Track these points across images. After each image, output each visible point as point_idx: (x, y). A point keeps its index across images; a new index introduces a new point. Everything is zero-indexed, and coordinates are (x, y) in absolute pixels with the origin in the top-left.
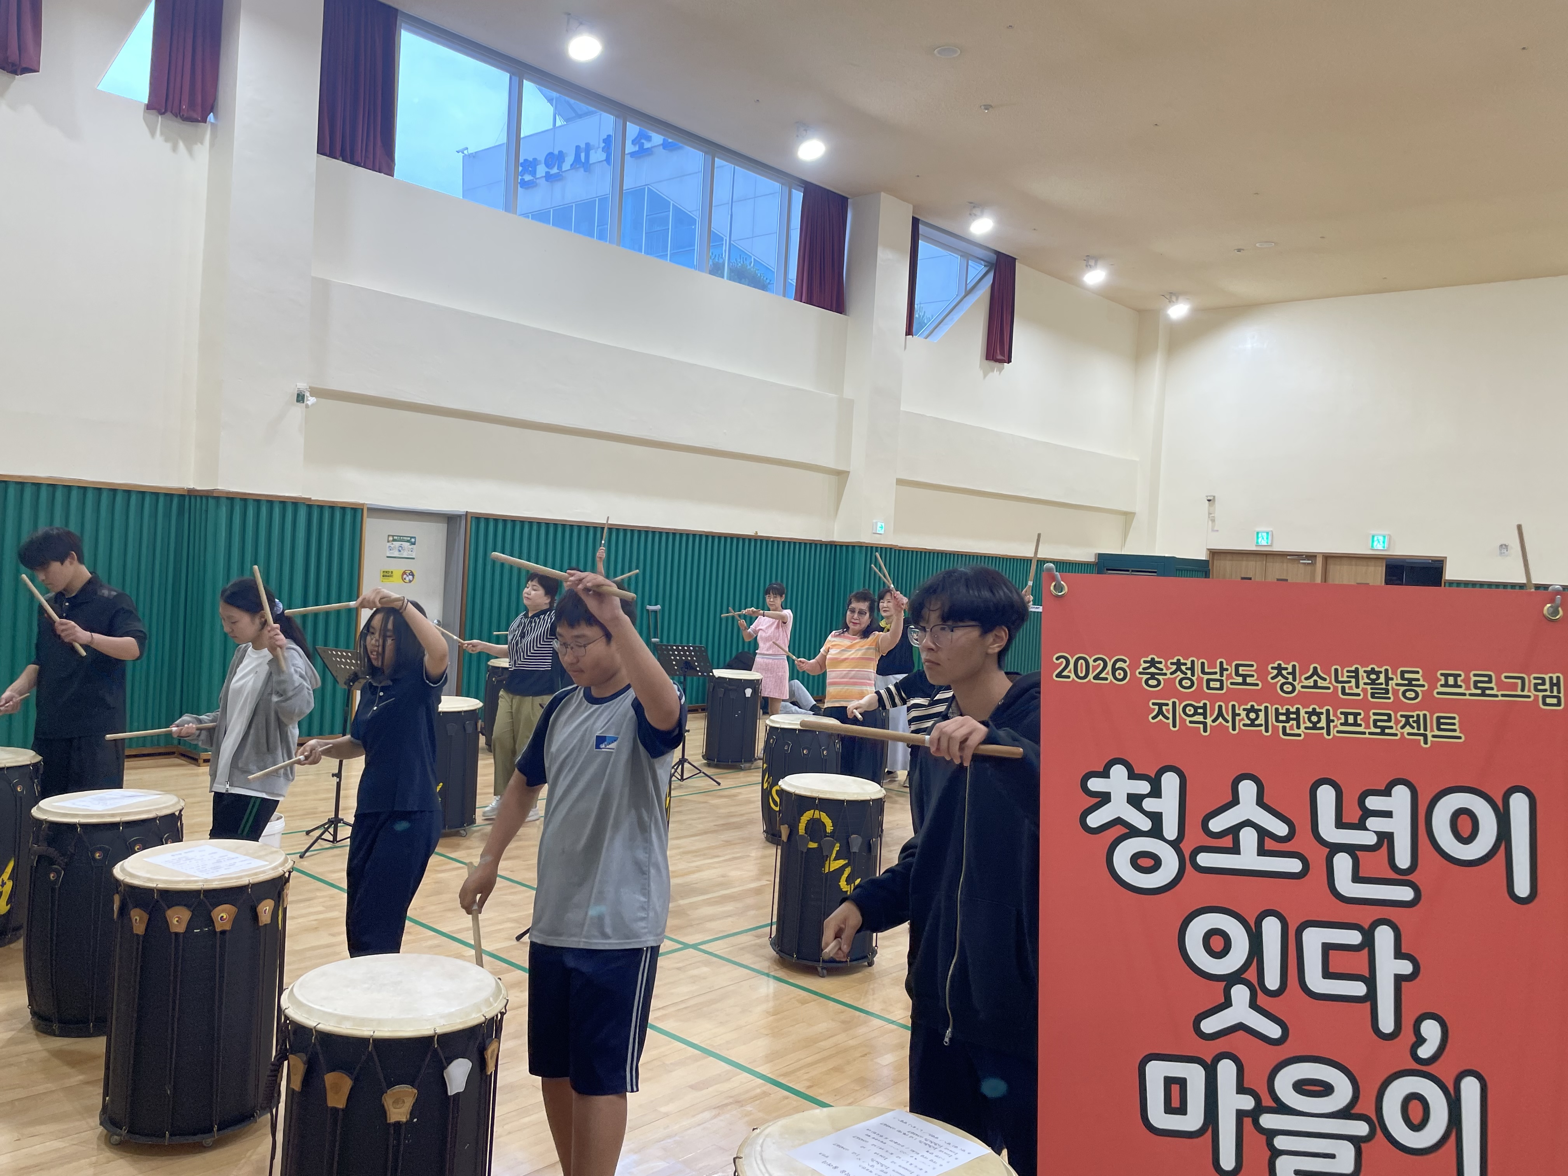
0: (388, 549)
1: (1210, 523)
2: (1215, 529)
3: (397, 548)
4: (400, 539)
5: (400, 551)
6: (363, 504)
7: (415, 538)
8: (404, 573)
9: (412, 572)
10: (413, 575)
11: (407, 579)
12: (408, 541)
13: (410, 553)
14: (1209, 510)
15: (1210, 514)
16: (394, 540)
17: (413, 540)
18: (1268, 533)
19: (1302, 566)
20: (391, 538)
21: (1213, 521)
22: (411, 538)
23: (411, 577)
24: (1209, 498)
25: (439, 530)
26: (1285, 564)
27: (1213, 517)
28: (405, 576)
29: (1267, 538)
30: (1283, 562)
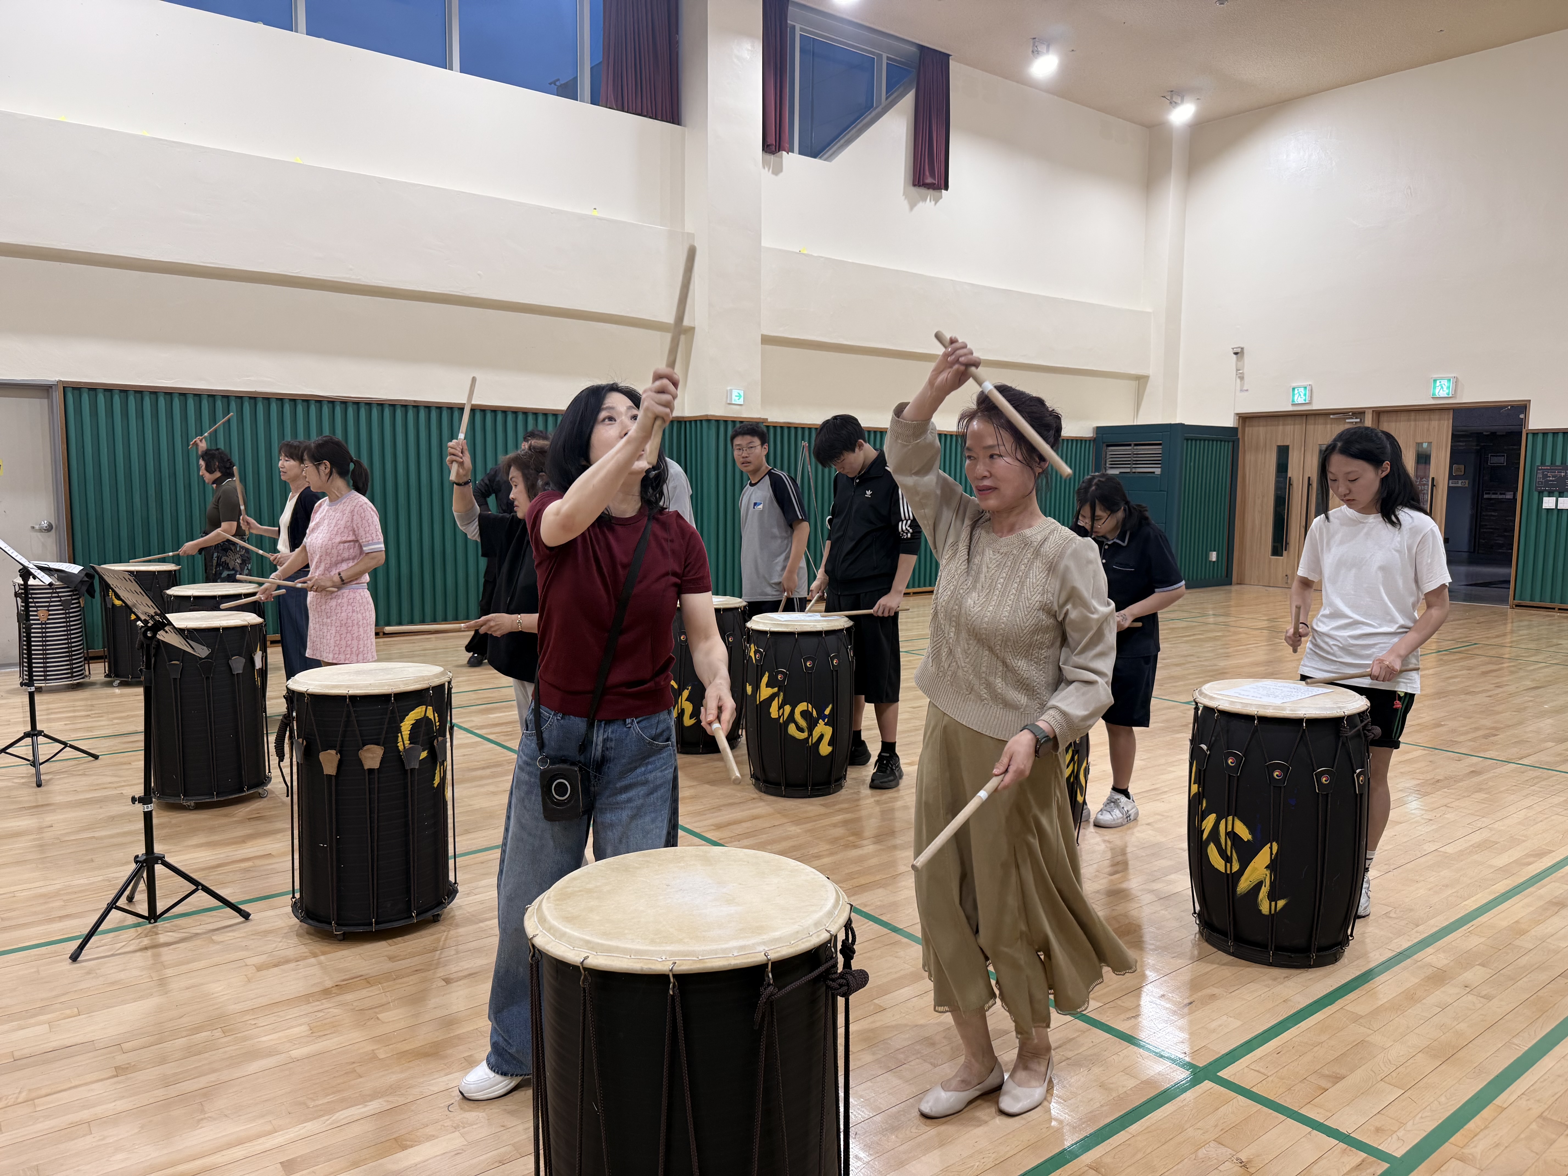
1: (1238, 380)
2: (1245, 388)
14: (1237, 364)
15: (1237, 370)
18: (1305, 388)
21: (1242, 378)
24: (1236, 350)
25: (49, 407)
26: (1329, 426)
27: (1242, 373)
29: (1305, 395)
30: (1326, 424)
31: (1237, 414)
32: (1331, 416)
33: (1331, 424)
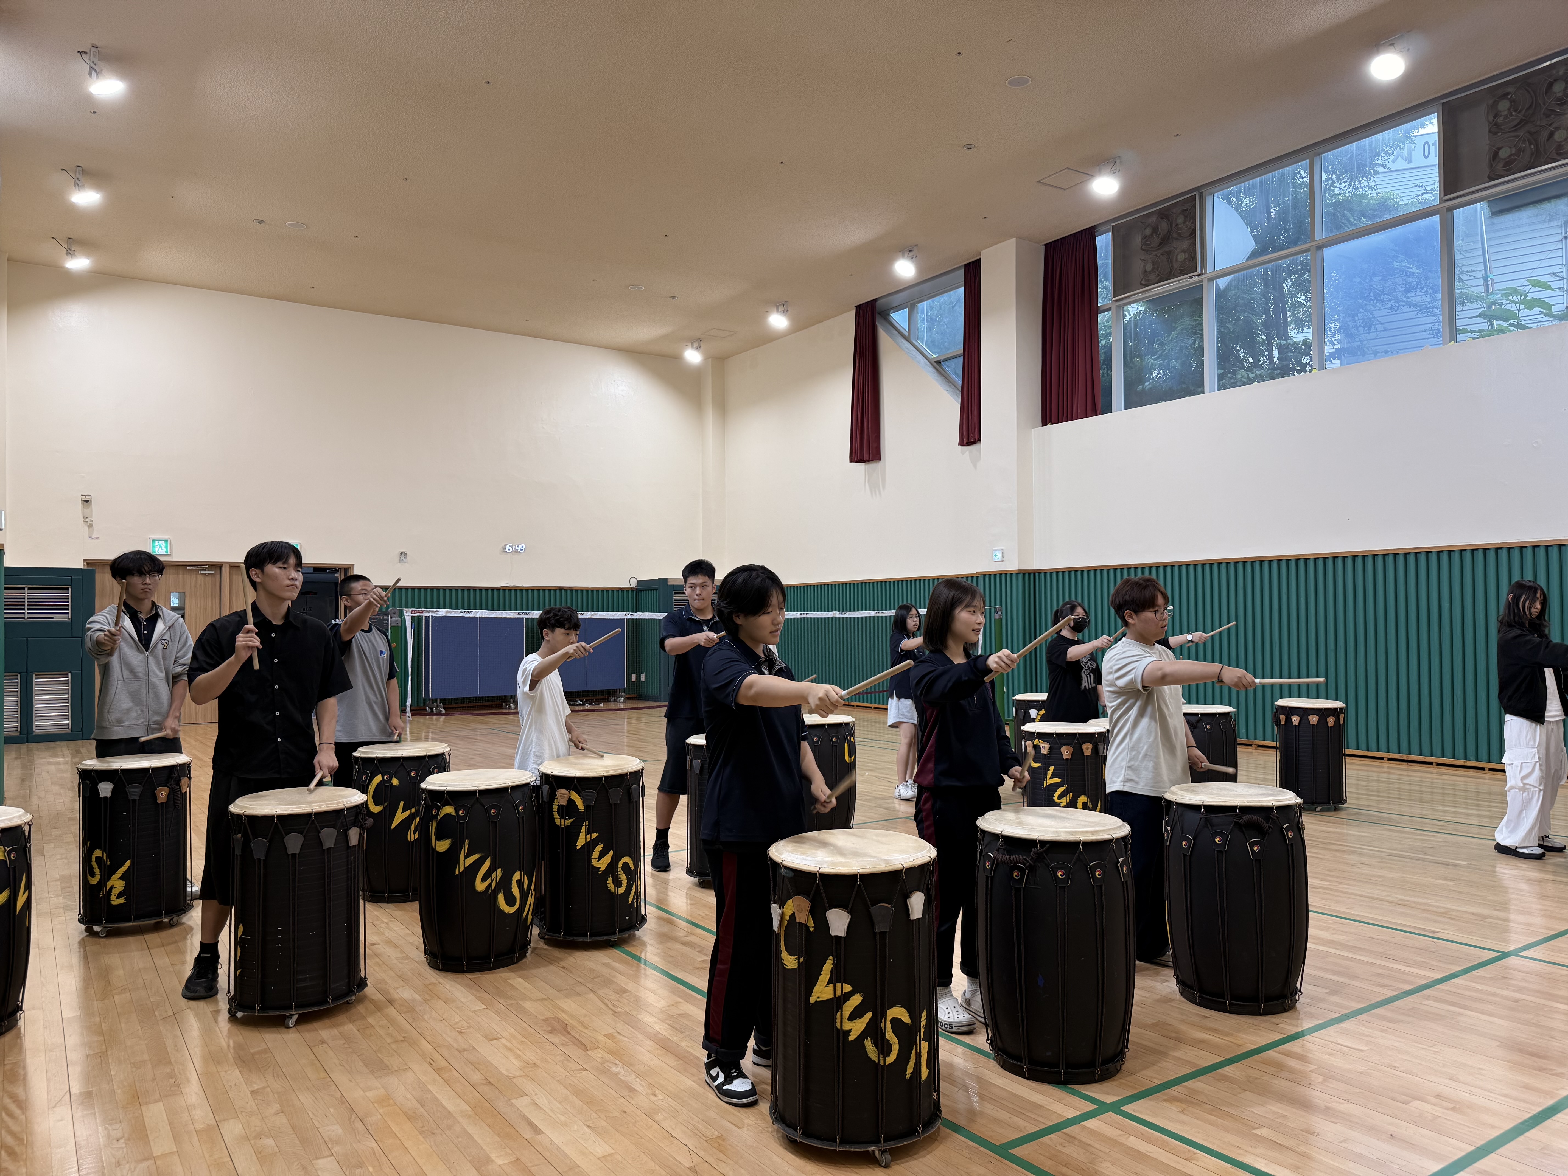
1: (86, 528)
2: (94, 535)
14: (83, 512)
15: (85, 518)
18: (166, 541)
19: (200, 578)
21: (90, 526)
24: (84, 498)
26: (181, 576)
27: (92, 521)
29: (166, 547)
30: (178, 574)
31: (84, 560)
32: (188, 568)
33: (183, 574)
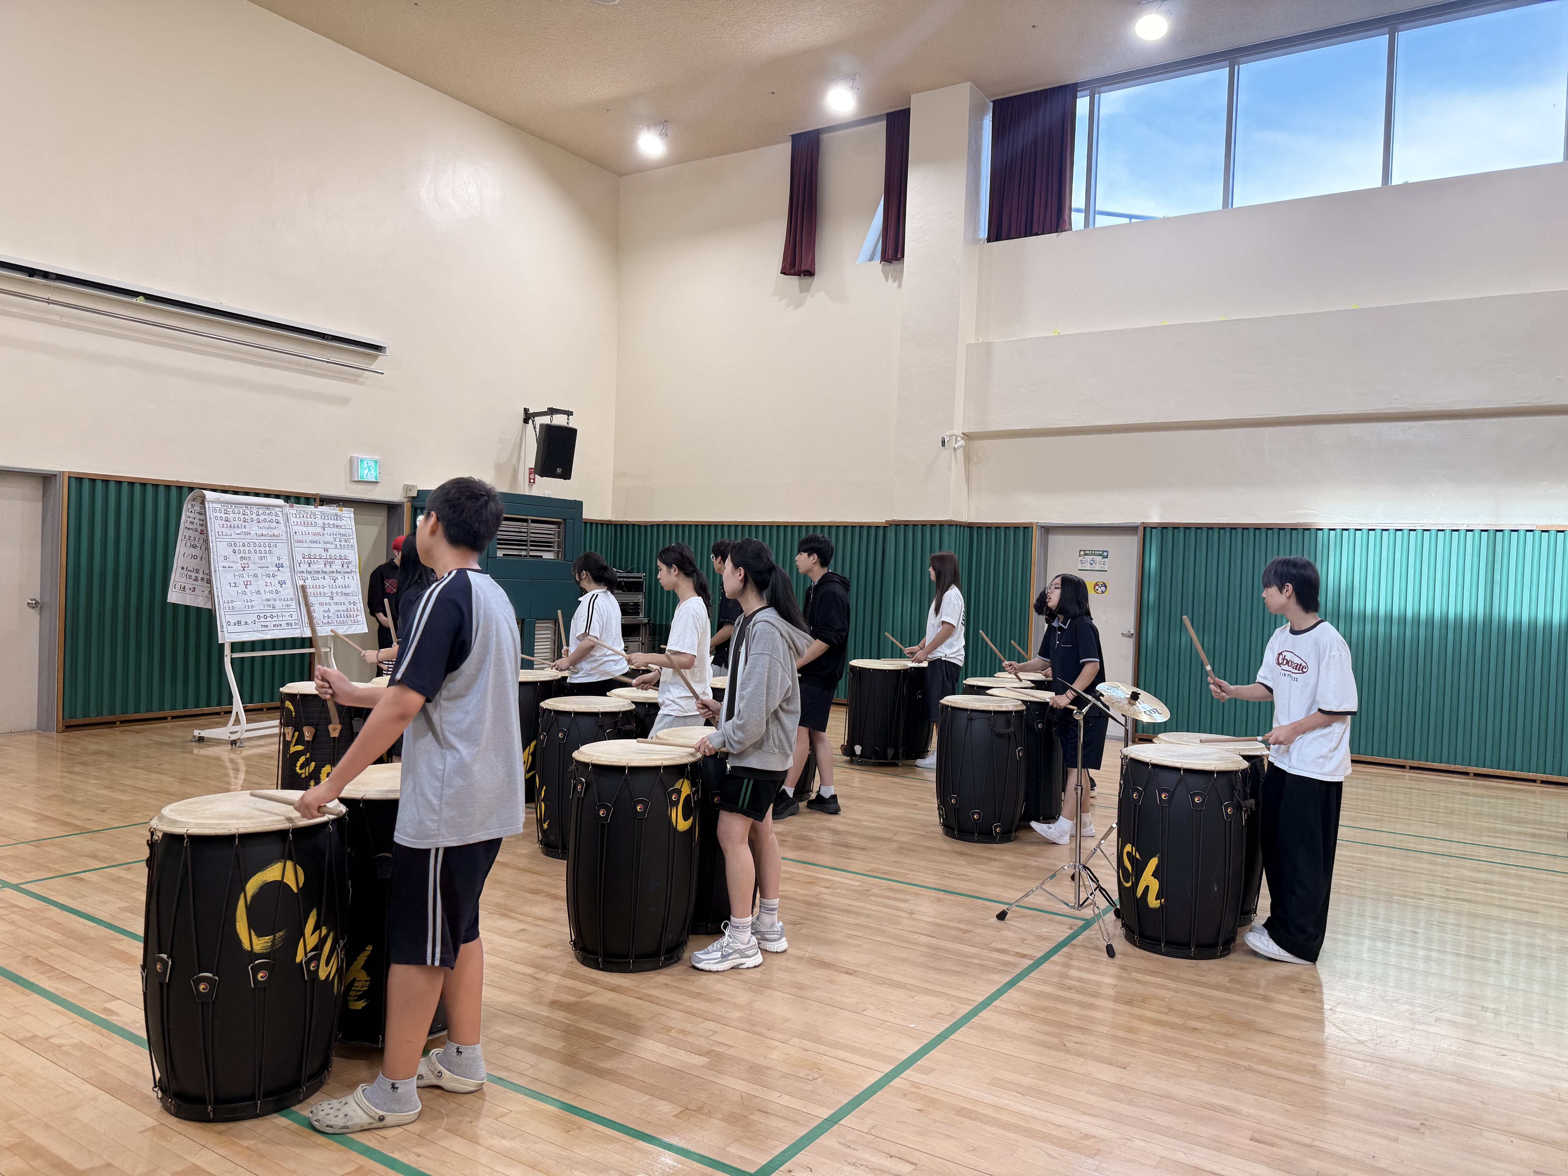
0: (1079, 564)
3: (1089, 562)
4: (1093, 553)
5: (1091, 564)
6: (1032, 524)
7: (1107, 552)
8: (1097, 584)
9: (1104, 584)
10: (1106, 587)
11: (1100, 590)
12: (1100, 555)
13: (1102, 565)
16: (1085, 554)
17: (1105, 554)
20: (1082, 553)
22: (1103, 552)
23: (1103, 588)
25: (1132, 543)
28: (1097, 587)
